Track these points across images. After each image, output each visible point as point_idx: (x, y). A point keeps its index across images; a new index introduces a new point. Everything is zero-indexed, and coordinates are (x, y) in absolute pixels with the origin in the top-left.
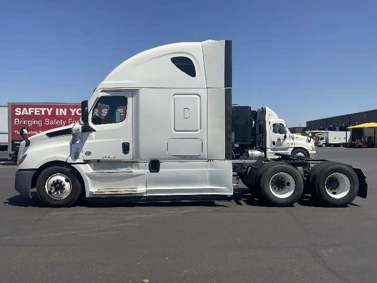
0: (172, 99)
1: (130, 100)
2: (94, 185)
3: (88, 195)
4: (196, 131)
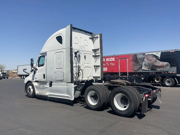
0: (55, 55)
1: (46, 56)
2: (37, 91)
3: (36, 94)
4: (62, 69)
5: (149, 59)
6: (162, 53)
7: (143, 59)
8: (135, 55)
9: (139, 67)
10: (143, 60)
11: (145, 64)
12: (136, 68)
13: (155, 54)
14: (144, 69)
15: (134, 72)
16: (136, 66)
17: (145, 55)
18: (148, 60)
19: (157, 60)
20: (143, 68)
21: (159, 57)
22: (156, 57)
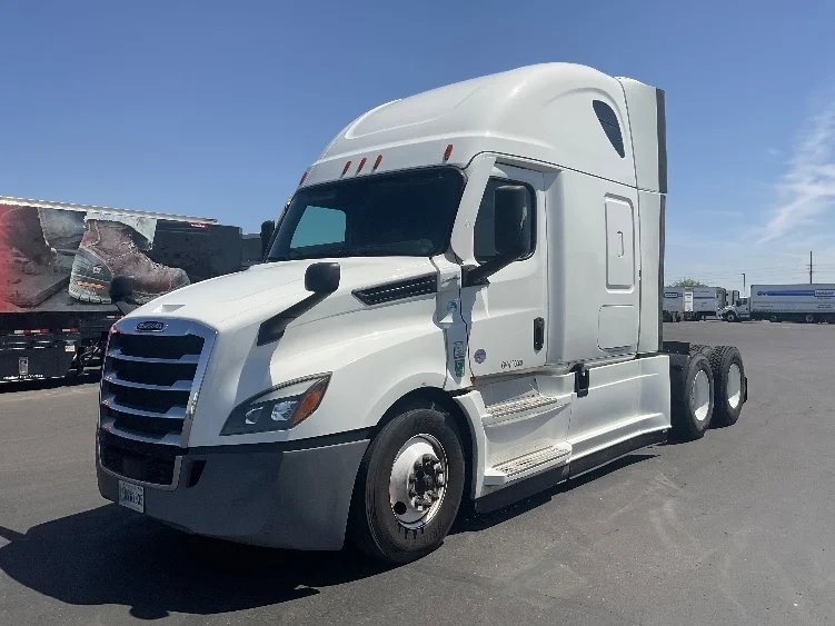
1: (540, 197)
4: (627, 288)
5: (104, 245)
6: (161, 225)
7: (77, 239)
8: (30, 215)
9: (50, 283)
10: (73, 244)
11: (82, 271)
12: (31, 289)
13: (131, 222)
14: (77, 295)
15: (19, 310)
16: (32, 279)
17: (86, 218)
18: (99, 248)
19: (143, 256)
20: (74, 289)
21: (151, 240)
22: (138, 238)
